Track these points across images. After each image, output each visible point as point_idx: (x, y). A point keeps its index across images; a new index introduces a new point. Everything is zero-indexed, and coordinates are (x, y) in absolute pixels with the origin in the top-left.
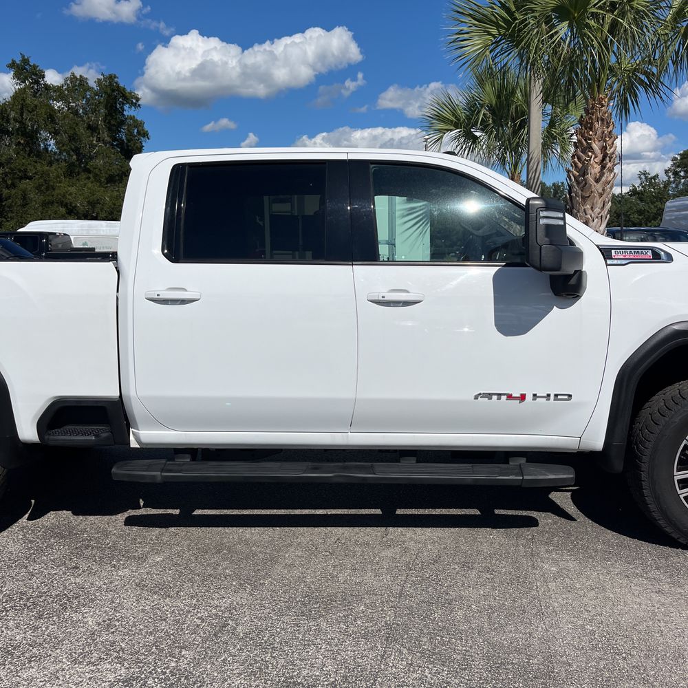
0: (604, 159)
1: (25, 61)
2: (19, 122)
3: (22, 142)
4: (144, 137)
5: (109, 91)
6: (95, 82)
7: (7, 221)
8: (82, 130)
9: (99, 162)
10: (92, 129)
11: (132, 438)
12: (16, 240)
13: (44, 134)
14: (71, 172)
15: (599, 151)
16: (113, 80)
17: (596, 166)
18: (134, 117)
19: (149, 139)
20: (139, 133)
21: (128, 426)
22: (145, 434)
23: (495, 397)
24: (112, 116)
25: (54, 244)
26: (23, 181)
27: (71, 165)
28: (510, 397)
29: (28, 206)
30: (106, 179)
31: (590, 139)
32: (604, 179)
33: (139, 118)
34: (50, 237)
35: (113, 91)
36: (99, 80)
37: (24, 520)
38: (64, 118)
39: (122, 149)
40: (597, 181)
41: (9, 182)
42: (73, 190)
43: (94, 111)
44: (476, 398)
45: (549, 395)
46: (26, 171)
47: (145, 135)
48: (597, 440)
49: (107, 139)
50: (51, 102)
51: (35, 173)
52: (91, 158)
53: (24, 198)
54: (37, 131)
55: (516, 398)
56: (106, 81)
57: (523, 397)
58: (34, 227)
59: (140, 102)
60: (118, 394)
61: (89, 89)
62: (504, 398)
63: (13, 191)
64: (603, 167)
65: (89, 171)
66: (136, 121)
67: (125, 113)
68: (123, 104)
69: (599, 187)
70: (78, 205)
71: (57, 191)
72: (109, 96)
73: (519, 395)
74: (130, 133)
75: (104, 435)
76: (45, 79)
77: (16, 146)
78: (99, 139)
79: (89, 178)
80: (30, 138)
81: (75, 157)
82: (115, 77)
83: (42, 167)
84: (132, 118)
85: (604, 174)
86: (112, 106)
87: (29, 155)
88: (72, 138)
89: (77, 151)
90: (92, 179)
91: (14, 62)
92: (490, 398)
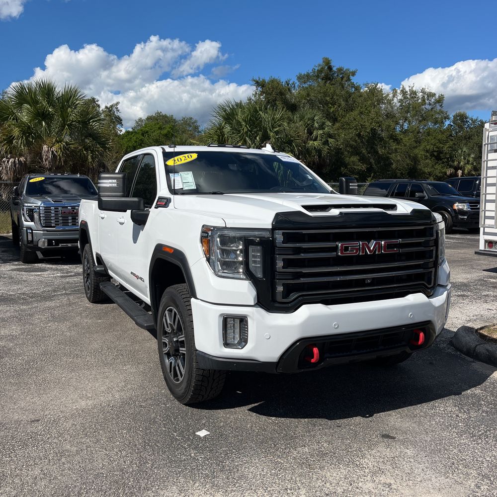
45: (141, 278)
55: (136, 277)
92: (133, 275)
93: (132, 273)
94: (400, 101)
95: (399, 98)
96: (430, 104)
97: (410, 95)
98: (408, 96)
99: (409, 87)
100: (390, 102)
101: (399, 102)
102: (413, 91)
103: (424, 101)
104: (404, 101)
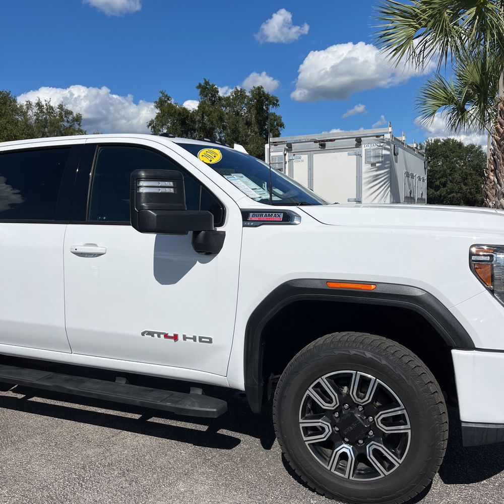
1: (207, 83)
2: (201, 123)
4: (281, 127)
5: (258, 98)
6: (249, 92)
8: (241, 125)
9: (251, 146)
10: (248, 124)
13: (219, 130)
16: (261, 90)
18: (274, 113)
19: (284, 128)
20: (277, 124)
23: (156, 335)
24: (260, 115)
28: (166, 336)
33: (278, 114)
35: (261, 97)
36: (252, 91)
38: (230, 119)
43: (249, 112)
44: (143, 334)
45: (195, 337)
47: (282, 125)
49: (257, 130)
50: (222, 108)
54: (213, 128)
55: (170, 337)
56: (256, 92)
57: (175, 337)
59: (279, 103)
61: (246, 97)
62: (162, 336)
66: (275, 116)
67: (269, 111)
68: (268, 105)
72: (259, 101)
73: (173, 335)
74: (272, 125)
76: (219, 94)
78: (252, 130)
80: (209, 132)
82: (262, 87)
84: (273, 114)
86: (260, 108)
88: (234, 131)
91: (200, 84)
92: (153, 336)
93: (151, 334)
94: (37, 114)
95: (34, 111)
96: (68, 122)
97: (47, 109)
98: (45, 110)
99: (46, 101)
100: (25, 114)
101: (35, 115)
102: (50, 106)
103: (62, 117)
104: (41, 114)
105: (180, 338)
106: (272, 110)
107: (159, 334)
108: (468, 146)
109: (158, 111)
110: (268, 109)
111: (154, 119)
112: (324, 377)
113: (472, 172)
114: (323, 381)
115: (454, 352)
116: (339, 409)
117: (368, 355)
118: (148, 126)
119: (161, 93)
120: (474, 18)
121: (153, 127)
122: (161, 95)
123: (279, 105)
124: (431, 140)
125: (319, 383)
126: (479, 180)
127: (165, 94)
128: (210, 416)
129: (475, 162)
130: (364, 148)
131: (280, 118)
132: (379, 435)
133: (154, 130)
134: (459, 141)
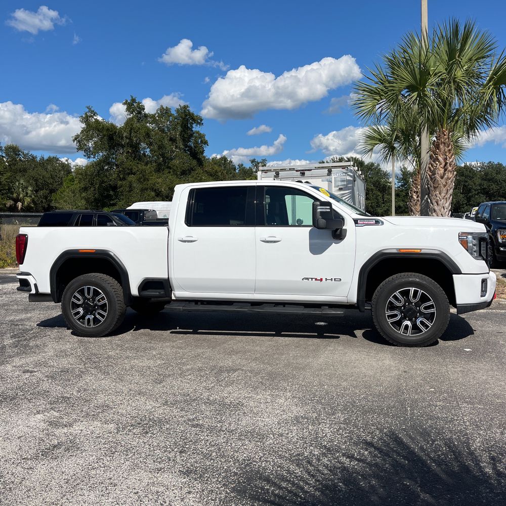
0: (445, 165)
1: (133, 100)
2: (129, 139)
3: (130, 151)
5: (184, 116)
6: (175, 111)
7: (120, 201)
8: (166, 141)
9: (176, 162)
10: (172, 140)
11: (173, 295)
12: (126, 215)
13: (143, 145)
14: (159, 169)
15: (443, 161)
16: (186, 109)
17: (441, 169)
19: (208, 145)
20: (201, 141)
21: (171, 291)
22: (177, 293)
23: (310, 280)
24: (185, 132)
25: (147, 217)
26: (130, 176)
27: (160, 164)
28: (316, 279)
29: (132, 192)
30: (181, 173)
31: (437, 154)
32: (446, 176)
33: (202, 132)
34: (145, 212)
35: (186, 116)
36: (178, 109)
37: (132, 331)
38: (156, 135)
39: (191, 152)
40: (442, 178)
41: (121, 176)
42: (160, 180)
43: (174, 129)
44: (303, 279)
45: (332, 279)
46: (131, 169)
47: (206, 143)
48: (353, 298)
49: (182, 146)
50: (148, 125)
51: (138, 171)
52: (172, 159)
53: (130, 186)
54: (139, 144)
55: (319, 280)
56: (182, 110)
57: (321, 280)
58: (136, 206)
59: (203, 122)
60: (167, 277)
61: (171, 115)
62: (314, 280)
63: (124, 182)
64: (445, 170)
65: (170, 168)
66: (200, 134)
67: (193, 129)
68: (192, 124)
69: (443, 181)
70: (163, 190)
71: (150, 182)
72: (184, 119)
74: (196, 142)
75: (162, 293)
76: (145, 111)
77: (126, 153)
78: (176, 147)
79: (169, 172)
80: (135, 147)
81: (161, 159)
82: (188, 107)
83: (141, 167)
84: (198, 132)
85: (445, 174)
86: (185, 126)
87: (134, 159)
88: (160, 147)
89: (163, 155)
90: (172, 173)
91: (126, 101)
92: (308, 280)
93: (307, 279)
105: (324, 280)
106: (196, 128)
107: (312, 279)
108: (368, 164)
109: (84, 125)
110: (192, 126)
111: (79, 133)
112: (397, 292)
113: (373, 188)
114: (397, 293)
115: (453, 275)
116: (404, 306)
117: (417, 280)
118: (74, 141)
119: (88, 108)
120: (416, 99)
121: (79, 141)
122: (87, 110)
123: (202, 124)
124: (336, 159)
125: (395, 295)
126: (379, 195)
127: (92, 109)
128: (340, 315)
129: (375, 179)
130: (333, 176)
131: (203, 136)
132: (422, 314)
133: (80, 145)
134: (361, 160)
